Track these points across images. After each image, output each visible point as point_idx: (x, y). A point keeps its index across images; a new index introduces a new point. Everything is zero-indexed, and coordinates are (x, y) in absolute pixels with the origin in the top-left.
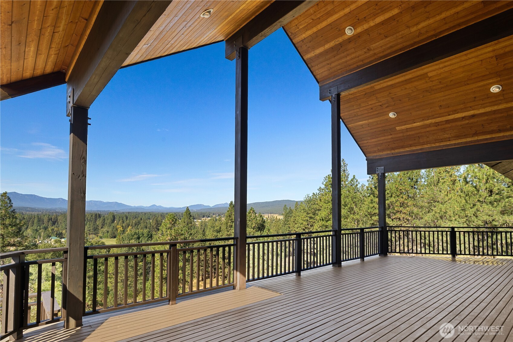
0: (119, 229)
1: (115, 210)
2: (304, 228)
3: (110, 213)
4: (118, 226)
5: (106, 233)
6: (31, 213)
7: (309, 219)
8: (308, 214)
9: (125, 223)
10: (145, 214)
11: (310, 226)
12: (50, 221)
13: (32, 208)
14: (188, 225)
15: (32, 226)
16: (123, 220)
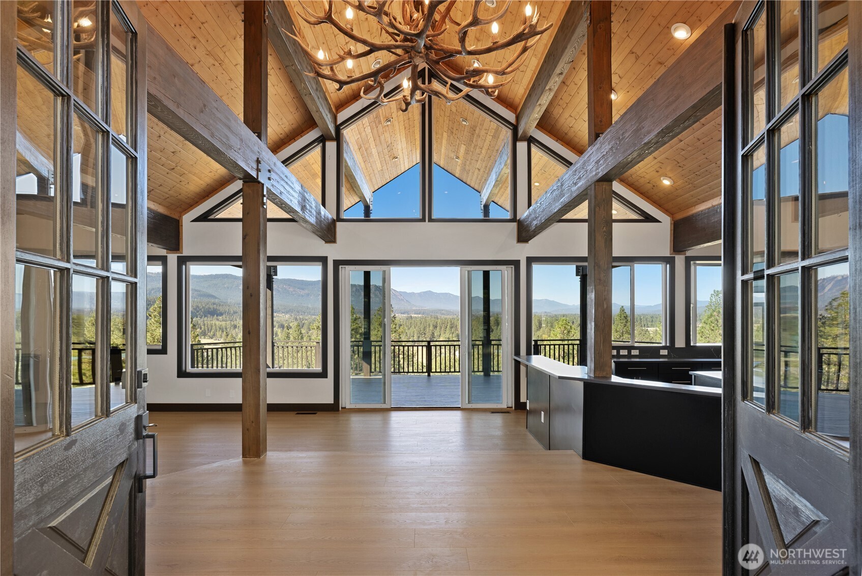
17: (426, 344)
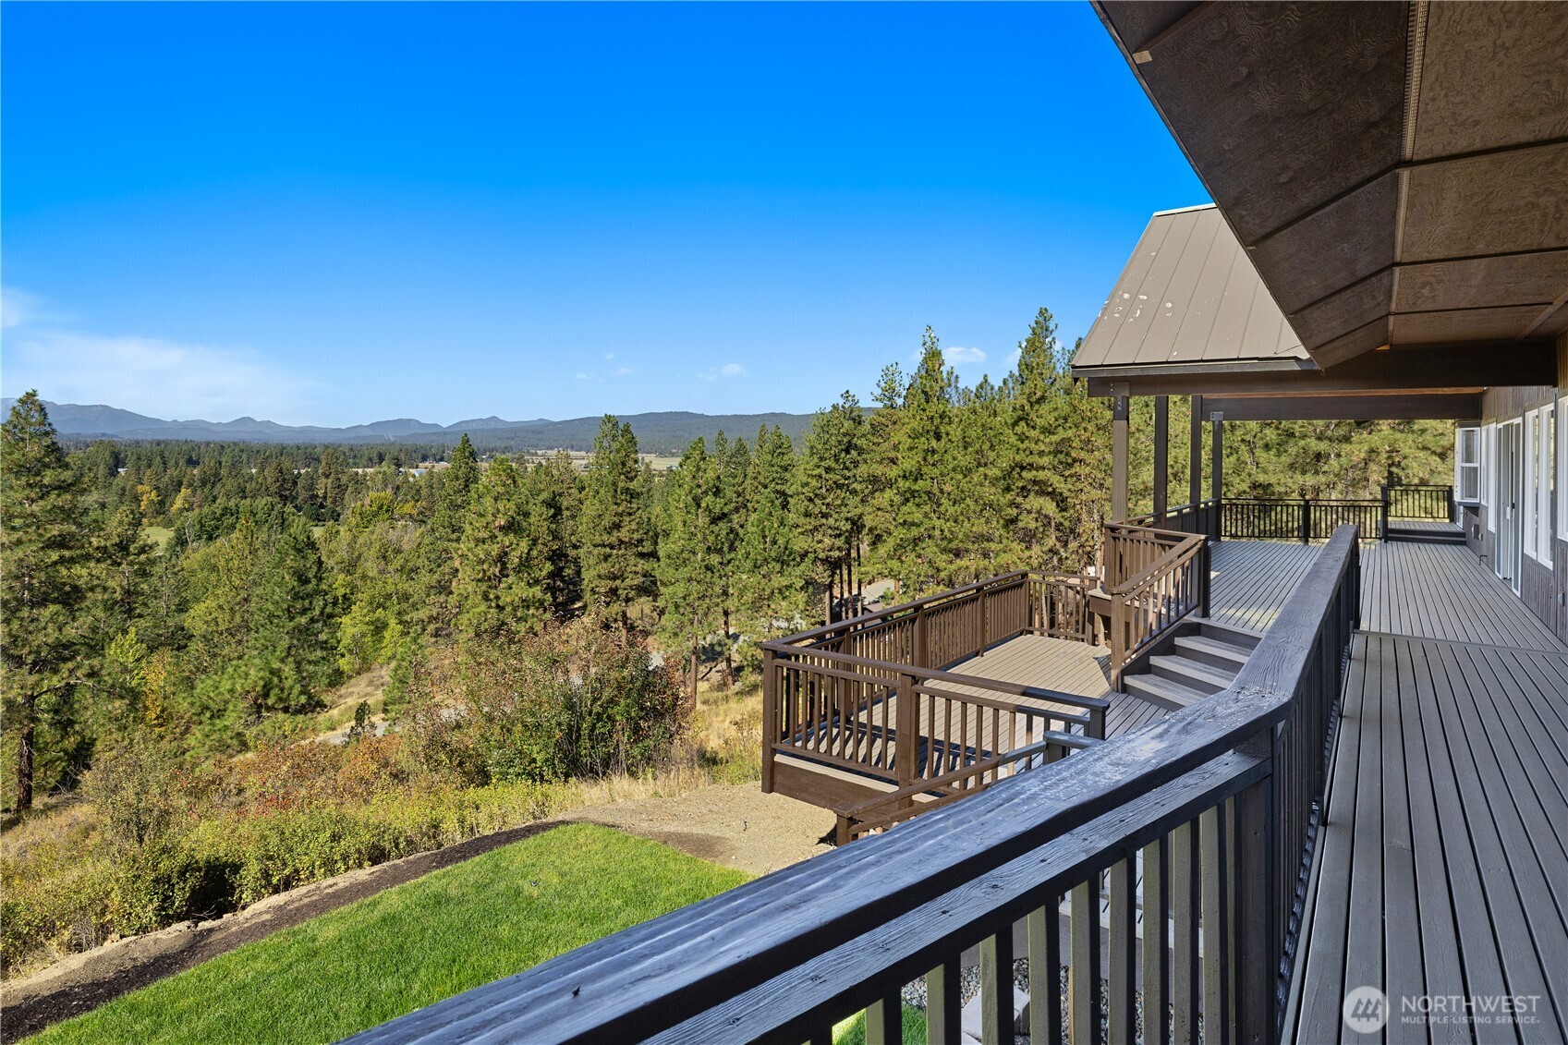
0: (144, 498)
2: (811, 495)
4: (140, 487)
5: (95, 510)
7: (823, 473)
8: (821, 459)
10: (223, 447)
11: (827, 490)
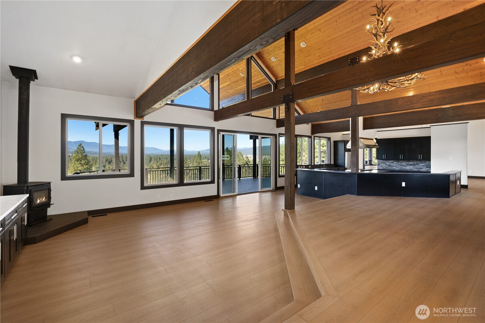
1: (152, 153)
3: (148, 155)
4: (154, 165)
6: (94, 155)
9: (159, 163)
12: (107, 162)
13: (94, 152)
14: (199, 164)
15: (95, 165)
16: (157, 160)
17: (199, 168)
